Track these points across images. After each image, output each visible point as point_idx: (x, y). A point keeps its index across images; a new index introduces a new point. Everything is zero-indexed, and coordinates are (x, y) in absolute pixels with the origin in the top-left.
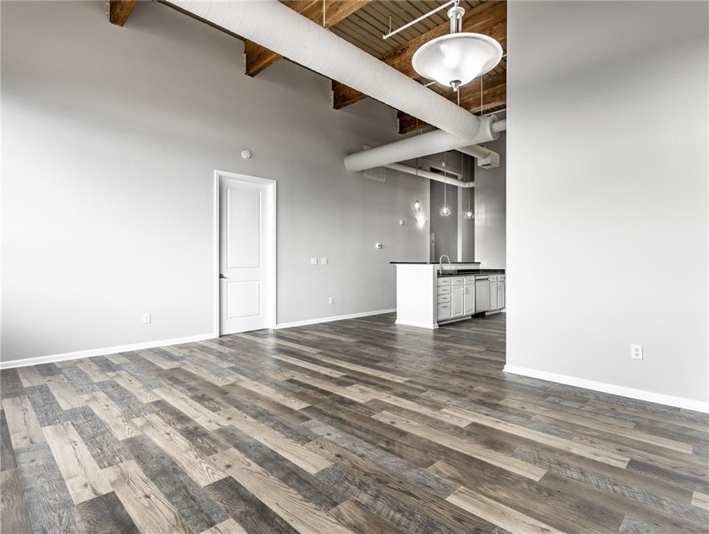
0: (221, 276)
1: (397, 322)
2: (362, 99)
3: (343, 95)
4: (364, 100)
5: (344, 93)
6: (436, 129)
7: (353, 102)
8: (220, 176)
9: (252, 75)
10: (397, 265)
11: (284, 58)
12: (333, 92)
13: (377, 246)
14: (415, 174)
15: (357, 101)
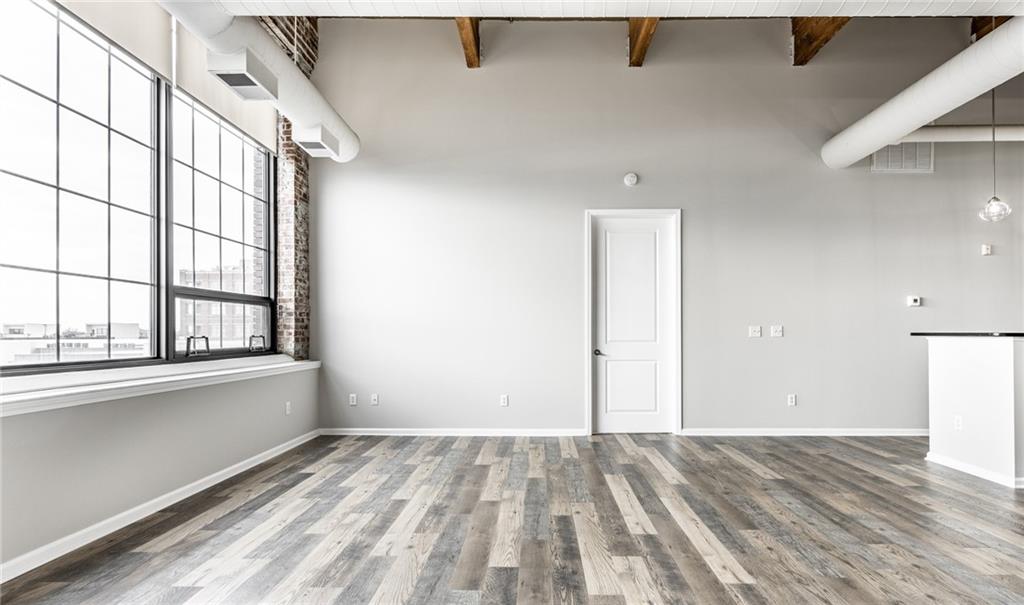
0: (596, 352)
1: (930, 457)
2: (839, 27)
3: (808, 36)
4: (844, 28)
5: (809, 30)
6: (1002, 20)
7: (827, 40)
8: (592, 217)
9: (639, 64)
10: (927, 337)
11: (662, 19)
12: (793, 38)
13: (910, 301)
14: (989, 138)
15: (833, 34)
